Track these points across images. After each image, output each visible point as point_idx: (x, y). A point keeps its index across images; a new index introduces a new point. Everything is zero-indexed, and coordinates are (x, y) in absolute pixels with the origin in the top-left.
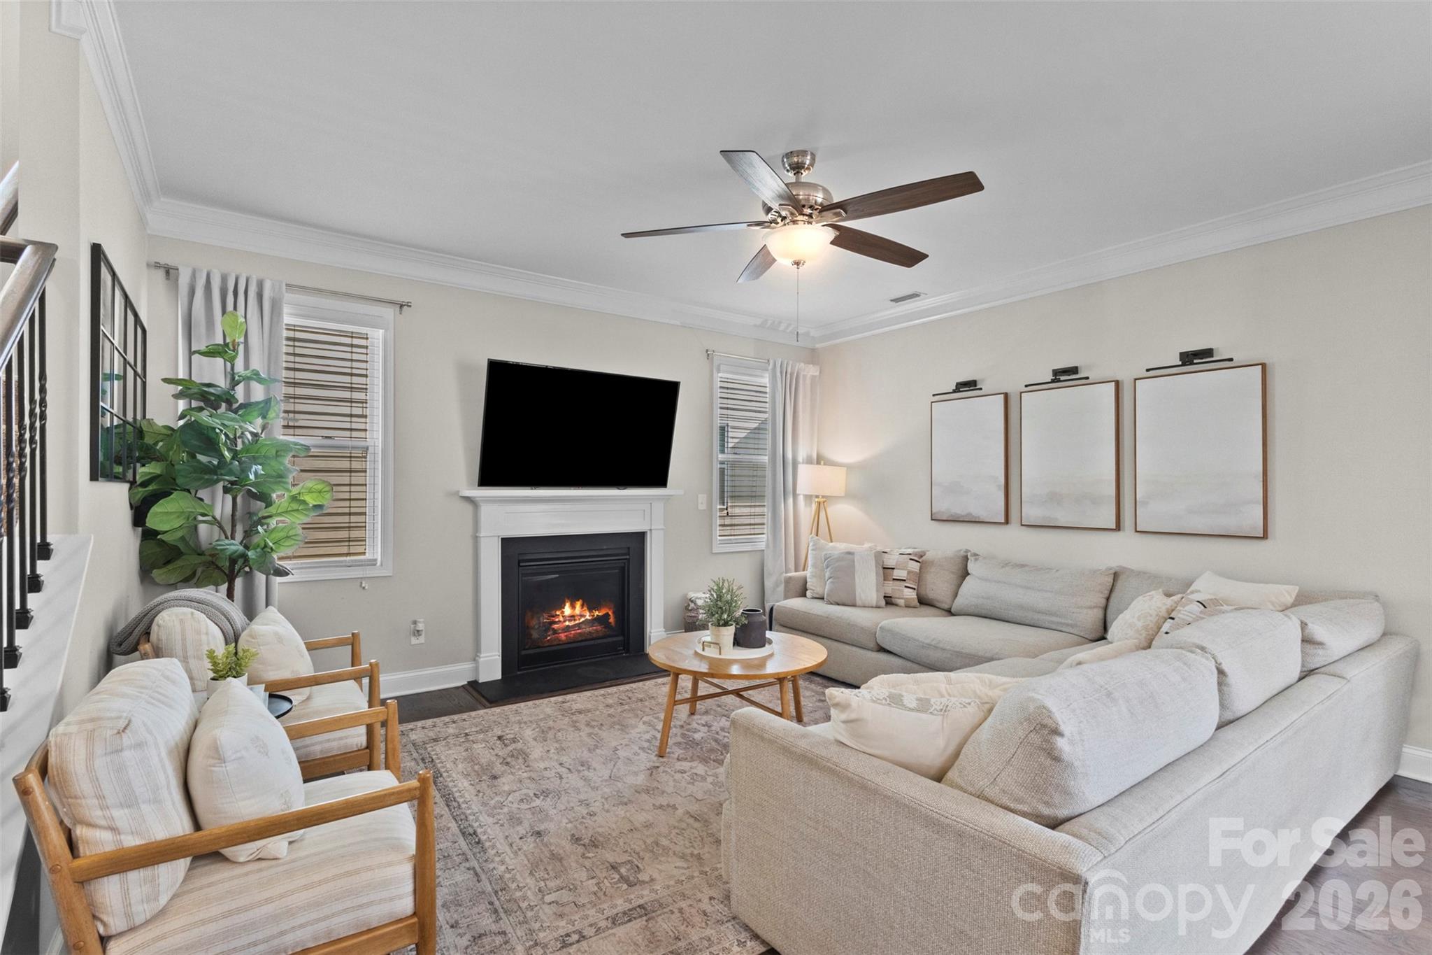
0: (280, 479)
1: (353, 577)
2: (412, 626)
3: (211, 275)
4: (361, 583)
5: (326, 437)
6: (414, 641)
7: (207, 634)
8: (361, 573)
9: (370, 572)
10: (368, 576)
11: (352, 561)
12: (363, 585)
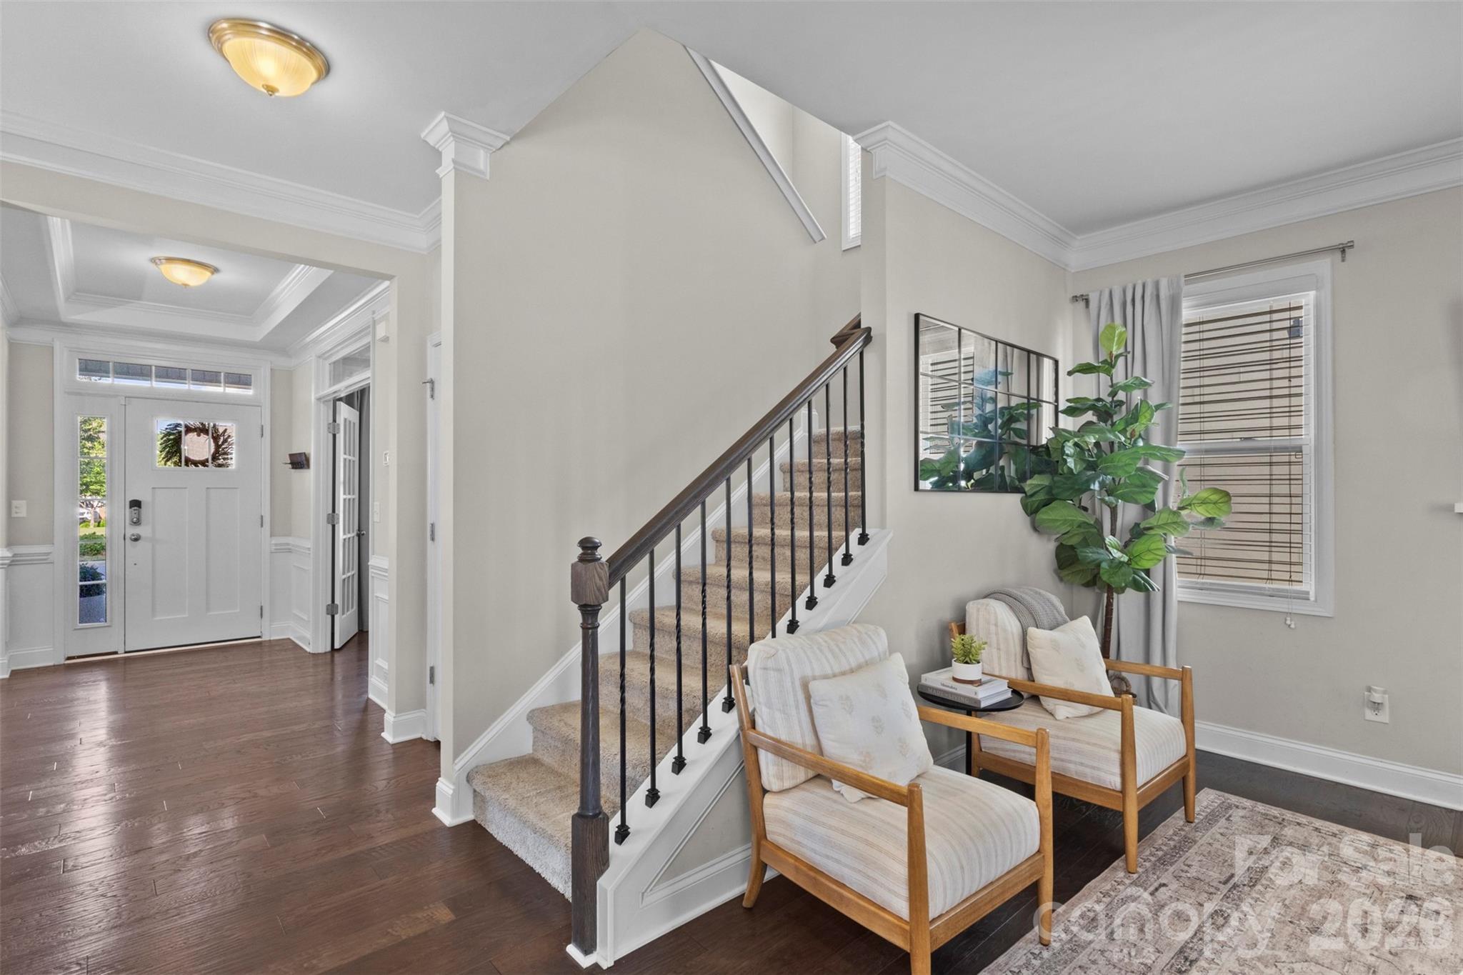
0: (1144, 489)
1: (1275, 609)
2: (1366, 693)
3: (1113, 293)
4: (1286, 620)
5: (1246, 439)
6: (1370, 715)
7: (996, 625)
8: (1286, 606)
9: (1298, 607)
10: (1294, 611)
11: (1273, 589)
12: (1288, 622)
